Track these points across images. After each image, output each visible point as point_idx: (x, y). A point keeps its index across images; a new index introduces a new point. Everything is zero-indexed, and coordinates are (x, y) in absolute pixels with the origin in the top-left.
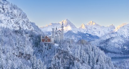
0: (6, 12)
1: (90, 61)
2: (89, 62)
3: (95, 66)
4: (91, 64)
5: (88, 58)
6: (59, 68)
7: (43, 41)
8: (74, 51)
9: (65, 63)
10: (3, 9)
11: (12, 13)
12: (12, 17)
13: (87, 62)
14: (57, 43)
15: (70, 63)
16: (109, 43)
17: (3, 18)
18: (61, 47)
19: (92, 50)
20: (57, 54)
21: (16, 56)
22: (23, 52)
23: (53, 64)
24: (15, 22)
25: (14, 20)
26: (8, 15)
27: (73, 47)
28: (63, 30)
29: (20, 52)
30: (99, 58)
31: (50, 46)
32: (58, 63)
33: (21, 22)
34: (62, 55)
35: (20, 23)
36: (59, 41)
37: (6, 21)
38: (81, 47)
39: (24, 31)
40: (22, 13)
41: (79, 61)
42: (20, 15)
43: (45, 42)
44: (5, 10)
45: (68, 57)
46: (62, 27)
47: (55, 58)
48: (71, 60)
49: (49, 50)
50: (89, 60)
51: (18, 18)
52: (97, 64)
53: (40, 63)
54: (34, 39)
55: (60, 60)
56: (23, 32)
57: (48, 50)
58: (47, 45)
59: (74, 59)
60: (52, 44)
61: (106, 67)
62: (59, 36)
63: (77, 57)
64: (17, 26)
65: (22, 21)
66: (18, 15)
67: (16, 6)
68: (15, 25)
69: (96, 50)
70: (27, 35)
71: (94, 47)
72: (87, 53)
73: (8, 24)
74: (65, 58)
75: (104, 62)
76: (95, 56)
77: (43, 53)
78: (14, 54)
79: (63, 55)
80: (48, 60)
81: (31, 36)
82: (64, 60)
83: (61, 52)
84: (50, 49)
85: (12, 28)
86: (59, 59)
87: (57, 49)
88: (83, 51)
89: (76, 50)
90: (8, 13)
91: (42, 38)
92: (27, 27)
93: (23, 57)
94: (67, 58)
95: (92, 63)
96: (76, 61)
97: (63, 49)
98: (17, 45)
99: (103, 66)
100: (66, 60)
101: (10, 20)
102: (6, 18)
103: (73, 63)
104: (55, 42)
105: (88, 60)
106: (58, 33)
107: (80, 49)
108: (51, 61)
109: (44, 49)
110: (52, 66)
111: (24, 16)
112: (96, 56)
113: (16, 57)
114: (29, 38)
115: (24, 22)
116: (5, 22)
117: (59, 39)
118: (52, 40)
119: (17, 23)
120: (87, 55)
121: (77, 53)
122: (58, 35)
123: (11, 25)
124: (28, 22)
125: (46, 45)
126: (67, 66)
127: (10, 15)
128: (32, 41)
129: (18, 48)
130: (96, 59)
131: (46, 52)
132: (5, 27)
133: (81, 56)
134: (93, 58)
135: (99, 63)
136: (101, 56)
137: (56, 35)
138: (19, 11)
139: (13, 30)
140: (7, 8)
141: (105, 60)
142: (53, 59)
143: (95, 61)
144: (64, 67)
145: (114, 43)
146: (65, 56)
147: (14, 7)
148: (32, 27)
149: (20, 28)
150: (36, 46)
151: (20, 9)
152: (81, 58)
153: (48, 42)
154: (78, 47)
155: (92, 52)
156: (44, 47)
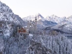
1: (61, 51)
8: (47, 42)
11: (2, 9)
12: (2, 11)
14: (31, 33)
18: (35, 39)
19: (62, 40)
20: (31, 45)
24: (3, 15)
25: (3, 13)
27: (45, 38)
28: (36, 22)
30: (68, 47)
31: (25, 36)
34: (36, 46)
35: (7, 16)
36: (33, 31)
38: (53, 37)
39: (7, 22)
40: (9, 9)
41: (51, 52)
42: (7, 10)
43: (21, 33)
46: (36, 19)
47: (29, 49)
48: (44, 52)
51: (6, 12)
54: (15, 28)
55: (34, 51)
57: (23, 40)
58: (22, 35)
59: (47, 50)
60: (27, 34)
63: (50, 48)
64: (5, 17)
66: (6, 10)
70: (9, 25)
71: (63, 37)
72: (58, 43)
74: (38, 49)
77: (19, 43)
79: (36, 47)
80: (22, 51)
81: (12, 26)
83: (34, 44)
84: (25, 38)
85: (1, 19)
86: (33, 50)
87: (31, 40)
88: (54, 42)
89: (48, 41)
91: (18, 29)
92: (12, 18)
94: (40, 50)
95: (62, 52)
96: (49, 52)
97: (36, 41)
100: (39, 51)
105: (59, 50)
106: (32, 24)
111: (11, 11)
112: (65, 45)
114: (11, 27)
115: (10, 15)
117: (33, 30)
118: (27, 30)
119: (5, 16)
121: (50, 45)
122: (32, 26)
124: (13, 15)
125: (21, 36)
128: (13, 29)
133: (53, 47)
135: (68, 51)
137: (31, 26)
139: (2, 20)
142: (27, 51)
145: (67, 27)
146: (38, 48)
147: (4, 5)
148: (16, 18)
149: (7, 19)
150: (13, 36)
151: (7, 6)
152: (53, 49)
153: (24, 33)
154: (50, 38)
155: (61, 42)
156: (19, 37)
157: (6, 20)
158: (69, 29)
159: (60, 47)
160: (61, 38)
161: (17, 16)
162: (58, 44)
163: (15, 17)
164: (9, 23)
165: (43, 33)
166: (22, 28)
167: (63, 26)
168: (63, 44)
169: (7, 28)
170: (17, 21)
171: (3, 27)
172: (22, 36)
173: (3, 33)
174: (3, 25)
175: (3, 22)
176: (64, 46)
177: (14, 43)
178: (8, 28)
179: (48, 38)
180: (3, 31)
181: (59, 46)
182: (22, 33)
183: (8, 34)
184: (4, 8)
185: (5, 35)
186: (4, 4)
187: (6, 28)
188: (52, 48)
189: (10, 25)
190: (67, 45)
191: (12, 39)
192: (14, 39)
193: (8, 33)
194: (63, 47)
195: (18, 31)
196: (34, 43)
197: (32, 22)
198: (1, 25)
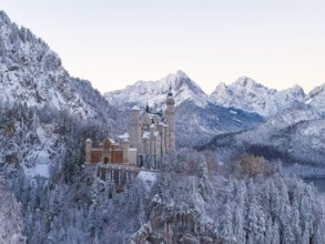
5: (277, 236)
8: (221, 211)
11: (13, 52)
12: (14, 65)
14: (148, 168)
16: (296, 137)
18: (166, 193)
19: (291, 198)
20: (148, 225)
24: (22, 80)
25: (20, 73)
27: (214, 193)
30: (319, 231)
33: (41, 82)
34: (170, 230)
35: (40, 84)
38: (248, 188)
39: (38, 114)
40: (47, 54)
42: (39, 59)
43: (101, 164)
46: (170, 103)
51: (32, 68)
56: (35, 115)
57: (110, 197)
58: (108, 176)
60: (130, 172)
62: (159, 138)
63: (235, 239)
64: (29, 92)
65: (47, 77)
66: (35, 58)
67: (29, 31)
68: (21, 90)
69: (305, 200)
70: (46, 126)
71: (295, 187)
72: (272, 213)
79: (171, 232)
81: (62, 131)
83: (163, 217)
84: (118, 192)
85: (12, 100)
88: (255, 208)
89: (228, 206)
91: (89, 148)
92: (59, 96)
97: (172, 205)
101: (5, 75)
104: (142, 163)
106: (152, 126)
111: (54, 62)
112: (307, 224)
114: (55, 137)
115: (53, 80)
117: (158, 150)
118: (131, 153)
119: (28, 84)
121: (235, 222)
122: (152, 134)
123: (8, 90)
124: (65, 81)
125: (103, 178)
127: (7, 58)
128: (63, 147)
131: (105, 207)
133: (248, 232)
134: (297, 236)
137: (146, 135)
138: (39, 48)
139: (15, 104)
145: (310, 137)
146: (180, 236)
147: (24, 35)
148: (77, 96)
149: (39, 99)
150: (66, 181)
151: (40, 41)
152: (251, 241)
153: (114, 166)
154: (235, 192)
155: (289, 208)
156: (95, 185)
157: (31, 103)
158: (316, 144)
159: (281, 233)
160: (285, 189)
161: (84, 86)
162: (274, 217)
163: (72, 91)
164: (45, 120)
165: (205, 169)
166: (108, 145)
167: (292, 129)
168: (298, 221)
169: (39, 142)
170: (81, 109)
171: (21, 134)
172: (108, 182)
173: (17, 166)
174: (18, 129)
175: (19, 112)
176: (299, 230)
177: (71, 211)
178: (43, 140)
179: (229, 189)
180: (19, 157)
181: (277, 226)
182: (108, 166)
183: (43, 170)
184: (25, 48)
185: (29, 173)
186: (23, 29)
187: (34, 140)
188: (247, 237)
189: (51, 126)
190: (315, 224)
191: (58, 192)
192: (71, 196)
193: (40, 166)
194: (294, 231)
195: (88, 157)
196: (164, 213)
197: (151, 116)
198: (11, 126)
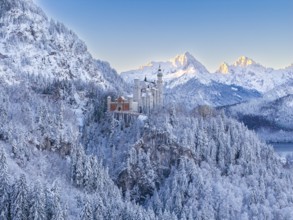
0: (38, 39)
1: (220, 156)
2: (217, 160)
3: (232, 167)
4: (222, 162)
5: (214, 150)
6: (146, 173)
7: (113, 108)
8: (182, 133)
9: (159, 161)
10: (33, 33)
11: (52, 41)
12: (53, 51)
13: (211, 159)
14: (145, 113)
15: (172, 162)
16: (282, 109)
17: (32, 54)
18: (152, 123)
20: (142, 139)
21: (38, 147)
22: (54, 138)
23: (131, 164)
24: (59, 62)
25: (58, 57)
26: (43, 46)
27: (179, 124)
28: (160, 82)
29: (47, 139)
30: (243, 149)
31: (128, 121)
32: (144, 160)
33: (72, 63)
34: (153, 143)
35: (71, 65)
37: (40, 59)
39: (75, 84)
40: (76, 42)
41: (192, 155)
42: (71, 46)
43: (117, 111)
44: (37, 35)
45: (167, 148)
46: (160, 75)
47: (136, 148)
48: (174, 155)
49: (125, 129)
50: (218, 153)
51: (66, 53)
52: (237, 163)
53: (92, 164)
54: (98, 101)
55: (149, 154)
57: (122, 129)
58: (121, 118)
59: (181, 151)
60: (133, 116)
61: (257, 171)
62: (152, 97)
63: (189, 147)
64: (64, 70)
65: (76, 60)
66: (67, 46)
67: (63, 26)
68: (58, 70)
69: (235, 131)
70: (80, 92)
71: (230, 123)
72: (213, 136)
73: (44, 67)
74: (159, 149)
75: (253, 157)
76: (232, 145)
77: (110, 137)
78: (31, 142)
80: (119, 153)
82: (158, 153)
83: (150, 135)
84: (127, 126)
85: (52, 76)
86: (146, 152)
87: (141, 129)
89: (185, 130)
90: (44, 43)
91: (109, 102)
92: (86, 73)
93: (54, 150)
94: (165, 150)
95: (224, 161)
96: (186, 157)
97: (155, 128)
98: (40, 123)
99: (250, 167)
100: (163, 154)
101: (47, 58)
102: (40, 53)
103: (179, 161)
104: (141, 111)
105: (214, 154)
106: (148, 89)
107: (195, 128)
108: (125, 157)
109: (112, 127)
110: (129, 168)
111: (82, 49)
112: (235, 144)
113: (36, 149)
114: (87, 99)
115: (81, 61)
116: (36, 63)
117: (151, 104)
118: (134, 105)
119: (64, 64)
120: (213, 143)
121: (189, 138)
122: (147, 94)
123: (49, 70)
124: (90, 63)
125: (118, 119)
126: (164, 168)
127: (48, 46)
128: (92, 106)
129: (42, 128)
130: (235, 152)
131: (119, 135)
132: (36, 74)
133: (197, 144)
134: (228, 150)
135: (242, 160)
136: (248, 143)
137: (144, 95)
138: (70, 37)
139: (55, 79)
140: (41, 31)
141: (257, 154)
142: (131, 153)
143: (233, 157)
144: (157, 171)
146: (159, 146)
147: (59, 28)
148: (99, 74)
149: (71, 76)
150: (96, 121)
151: (71, 32)
152: (199, 149)
153: (124, 112)
155: (224, 134)
156: (113, 122)
160: (223, 124)
161: (103, 66)
163: (95, 70)
164: (80, 89)
166: (120, 100)
169: (75, 103)
170: (102, 83)
171: (64, 98)
172: (121, 121)
174: (62, 95)
175: (63, 84)
178: (78, 102)
182: (120, 112)
186: (58, 24)
187: (72, 102)
188: (196, 147)
189: (84, 93)
191: (92, 127)
192: (99, 129)
196: (150, 133)
197: (147, 84)
198: (57, 93)
